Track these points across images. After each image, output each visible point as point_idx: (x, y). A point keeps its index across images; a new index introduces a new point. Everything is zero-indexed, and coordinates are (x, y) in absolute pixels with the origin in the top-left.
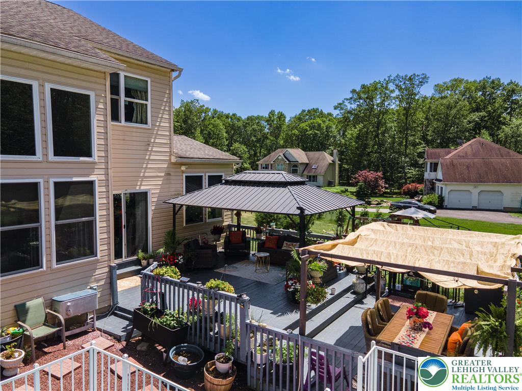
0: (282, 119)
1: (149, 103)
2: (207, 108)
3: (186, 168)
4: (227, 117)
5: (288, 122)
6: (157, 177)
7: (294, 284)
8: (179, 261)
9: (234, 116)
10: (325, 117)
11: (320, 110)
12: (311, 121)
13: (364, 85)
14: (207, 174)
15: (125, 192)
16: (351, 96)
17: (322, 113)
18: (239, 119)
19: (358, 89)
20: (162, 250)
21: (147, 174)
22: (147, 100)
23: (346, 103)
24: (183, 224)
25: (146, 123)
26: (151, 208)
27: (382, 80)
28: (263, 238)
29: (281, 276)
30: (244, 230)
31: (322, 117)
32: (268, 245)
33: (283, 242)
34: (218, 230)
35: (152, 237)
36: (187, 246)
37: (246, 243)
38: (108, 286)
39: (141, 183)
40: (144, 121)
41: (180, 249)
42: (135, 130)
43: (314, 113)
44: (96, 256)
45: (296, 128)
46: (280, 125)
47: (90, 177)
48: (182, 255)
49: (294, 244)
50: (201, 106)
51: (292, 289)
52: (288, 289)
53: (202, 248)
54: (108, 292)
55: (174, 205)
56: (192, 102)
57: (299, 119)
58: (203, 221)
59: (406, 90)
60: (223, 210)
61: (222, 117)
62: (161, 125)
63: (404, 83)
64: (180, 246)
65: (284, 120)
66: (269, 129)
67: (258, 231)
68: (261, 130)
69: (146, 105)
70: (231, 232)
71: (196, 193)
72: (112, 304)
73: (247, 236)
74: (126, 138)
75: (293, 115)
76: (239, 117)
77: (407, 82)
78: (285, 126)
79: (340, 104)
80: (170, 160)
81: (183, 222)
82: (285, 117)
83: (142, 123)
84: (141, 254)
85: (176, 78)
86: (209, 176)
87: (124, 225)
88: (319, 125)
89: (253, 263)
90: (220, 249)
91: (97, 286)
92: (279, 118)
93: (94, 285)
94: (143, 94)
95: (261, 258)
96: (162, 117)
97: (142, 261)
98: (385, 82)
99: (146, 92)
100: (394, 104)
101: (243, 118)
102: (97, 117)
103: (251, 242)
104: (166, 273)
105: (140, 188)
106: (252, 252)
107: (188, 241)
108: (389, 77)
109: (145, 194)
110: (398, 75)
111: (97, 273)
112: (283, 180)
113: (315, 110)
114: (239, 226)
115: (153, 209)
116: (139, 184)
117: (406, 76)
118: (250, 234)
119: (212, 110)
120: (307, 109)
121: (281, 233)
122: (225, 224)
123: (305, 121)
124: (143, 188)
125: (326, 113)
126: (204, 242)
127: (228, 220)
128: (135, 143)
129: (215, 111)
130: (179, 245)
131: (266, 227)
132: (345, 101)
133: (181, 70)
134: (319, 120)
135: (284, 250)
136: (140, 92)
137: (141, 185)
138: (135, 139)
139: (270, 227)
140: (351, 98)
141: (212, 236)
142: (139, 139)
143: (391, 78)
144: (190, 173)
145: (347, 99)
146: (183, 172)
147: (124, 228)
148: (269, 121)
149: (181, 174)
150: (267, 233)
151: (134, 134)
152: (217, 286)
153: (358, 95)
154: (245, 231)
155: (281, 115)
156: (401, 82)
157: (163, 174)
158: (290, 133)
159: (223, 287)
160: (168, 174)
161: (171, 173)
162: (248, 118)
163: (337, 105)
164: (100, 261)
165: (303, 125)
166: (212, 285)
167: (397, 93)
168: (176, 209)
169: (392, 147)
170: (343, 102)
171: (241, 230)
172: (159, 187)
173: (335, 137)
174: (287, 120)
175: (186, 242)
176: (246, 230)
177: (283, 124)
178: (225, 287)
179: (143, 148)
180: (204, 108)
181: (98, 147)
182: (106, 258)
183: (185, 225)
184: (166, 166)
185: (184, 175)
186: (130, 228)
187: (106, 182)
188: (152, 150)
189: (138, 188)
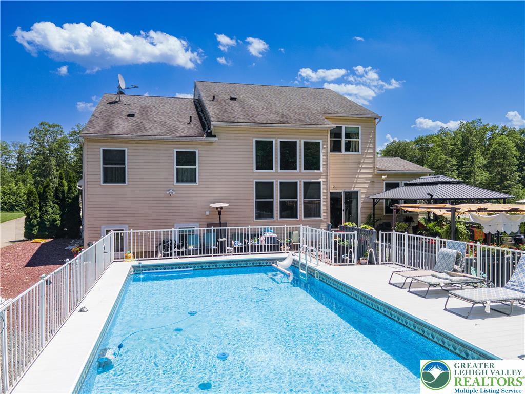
1: (360, 140)
3: (386, 178)
6: (365, 183)
15: (344, 191)
21: (358, 181)
22: (359, 138)
24: (383, 213)
26: (361, 201)
40: (357, 151)
42: (351, 156)
44: (321, 218)
47: (319, 180)
55: (374, 199)
62: (368, 152)
69: (358, 141)
71: (392, 190)
74: (345, 161)
80: (374, 172)
81: (383, 211)
85: (378, 122)
96: (369, 147)
99: (358, 134)
102: (323, 151)
109: (357, 193)
111: (321, 226)
124: (355, 189)
128: (350, 164)
133: (381, 118)
136: (355, 134)
137: (354, 187)
138: (350, 161)
142: (353, 161)
144: (389, 181)
146: (383, 180)
147: (343, 211)
151: (350, 158)
157: (369, 181)
160: (373, 181)
161: (375, 181)
168: (375, 202)
172: (366, 189)
179: (356, 166)
181: (323, 166)
182: (326, 220)
183: (385, 214)
184: (371, 176)
185: (384, 182)
186: (347, 212)
187: (327, 183)
188: (362, 167)
189: (352, 189)
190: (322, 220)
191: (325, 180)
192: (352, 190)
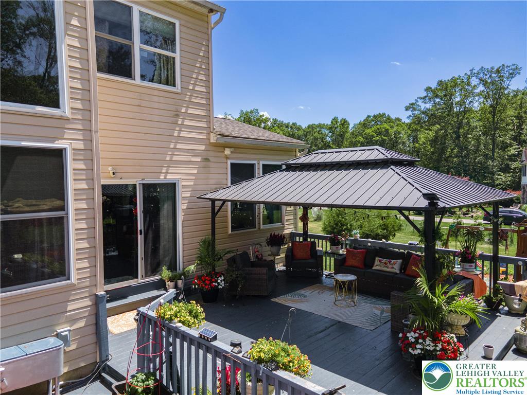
0: (346, 126)
1: (177, 56)
2: (267, 118)
3: (231, 152)
4: (287, 126)
5: (351, 129)
6: (191, 162)
7: (420, 341)
8: (219, 284)
9: (294, 125)
10: (392, 122)
11: (387, 116)
12: (378, 127)
13: (441, 81)
14: (261, 163)
15: (141, 182)
16: (425, 94)
17: (389, 118)
18: (299, 129)
19: (434, 85)
20: (192, 267)
21: (175, 158)
22: (174, 51)
23: (420, 103)
24: (227, 230)
25: (174, 85)
26: (181, 206)
27: (462, 75)
28: (341, 252)
29: (378, 312)
30: (312, 240)
31: (390, 122)
32: (351, 262)
33: (375, 259)
34: (276, 240)
35: (183, 248)
36: (232, 261)
37: (317, 258)
38: (92, 329)
39: (167, 170)
40: (170, 82)
41: (221, 266)
42: (156, 93)
43: (379, 118)
44: (69, 279)
45: (361, 135)
46: (343, 132)
47: (57, 142)
48: (223, 275)
49: (393, 261)
50: (261, 116)
51: (419, 351)
52: (410, 350)
53: (253, 265)
54: (92, 339)
55: (213, 201)
56: (251, 112)
57: (365, 125)
58: (255, 228)
59: (492, 85)
60: (284, 207)
61: (281, 126)
62: (196, 89)
63: (490, 76)
64: (220, 262)
65: (348, 127)
66: (331, 137)
67: (334, 242)
68: (322, 139)
69: (174, 58)
70: (294, 243)
71: (244, 183)
72: (98, 361)
73: (317, 248)
74: (143, 103)
75: (357, 122)
76: (300, 126)
77: (493, 75)
78: (349, 134)
79: (412, 104)
80: (209, 139)
81: (227, 227)
82: (349, 124)
83: (167, 84)
84: (166, 273)
86: (263, 165)
87: (141, 231)
88: (387, 130)
89: (331, 289)
90: (280, 267)
91: (69, 331)
92: (343, 125)
93: (64, 329)
94: (169, 41)
95: (344, 283)
96: (197, 78)
97: (167, 283)
98: (466, 77)
99: (174, 40)
100: (477, 101)
101: (304, 127)
102: (69, 41)
103: (324, 258)
104: (176, 316)
105: (165, 176)
106: (326, 272)
107: (233, 254)
108: (471, 70)
109: (172, 187)
110: (482, 67)
111: (69, 309)
112: (381, 157)
113: (382, 116)
114: (305, 234)
115: (185, 207)
116: (164, 171)
117: (492, 68)
118: (323, 246)
119: (271, 120)
120: (372, 115)
121: (369, 244)
122: (287, 232)
123: (371, 128)
124: (169, 177)
125: (394, 118)
126: (257, 257)
127: (290, 226)
128: (156, 112)
129: (275, 121)
130: (219, 259)
131: (345, 236)
132: (419, 100)
133: (222, 12)
134: (386, 126)
135: (375, 270)
137: (167, 173)
138: (156, 105)
139: (351, 236)
140: (425, 97)
141: (268, 248)
142: (161, 106)
143: (474, 71)
144: (237, 159)
145: (421, 98)
146: (227, 158)
147: (141, 234)
148: (331, 129)
149: (225, 160)
150: (346, 244)
151: (156, 99)
152: (273, 360)
153: (434, 93)
154: (314, 242)
155: (345, 122)
156: (486, 75)
157: (199, 159)
158: (354, 140)
159: (286, 360)
160: (207, 160)
161: (210, 158)
162: (309, 127)
163: (408, 105)
164: (75, 287)
165: (368, 131)
166: (262, 355)
167: (481, 88)
168: (215, 207)
169: (477, 150)
170: (417, 101)
171: (309, 240)
172: (194, 178)
173: (404, 143)
174: (351, 126)
175: (229, 256)
176: (316, 241)
177: (347, 132)
178: (290, 362)
179: (171, 119)
180: (264, 118)
181: (71, 92)
182: (87, 283)
183: (230, 232)
184: (203, 147)
185: (229, 162)
186: (150, 236)
187: (88, 154)
188: (182, 124)
189: (162, 177)
190: (73, 287)
191: (80, 145)
192: (162, 179)
